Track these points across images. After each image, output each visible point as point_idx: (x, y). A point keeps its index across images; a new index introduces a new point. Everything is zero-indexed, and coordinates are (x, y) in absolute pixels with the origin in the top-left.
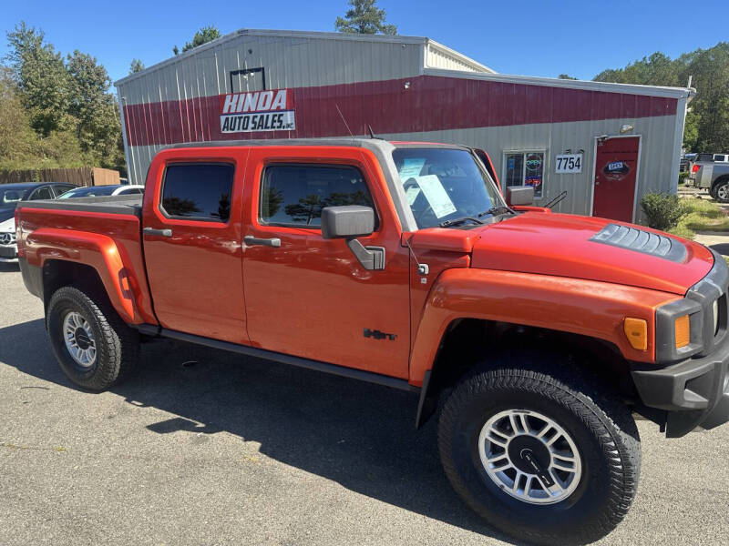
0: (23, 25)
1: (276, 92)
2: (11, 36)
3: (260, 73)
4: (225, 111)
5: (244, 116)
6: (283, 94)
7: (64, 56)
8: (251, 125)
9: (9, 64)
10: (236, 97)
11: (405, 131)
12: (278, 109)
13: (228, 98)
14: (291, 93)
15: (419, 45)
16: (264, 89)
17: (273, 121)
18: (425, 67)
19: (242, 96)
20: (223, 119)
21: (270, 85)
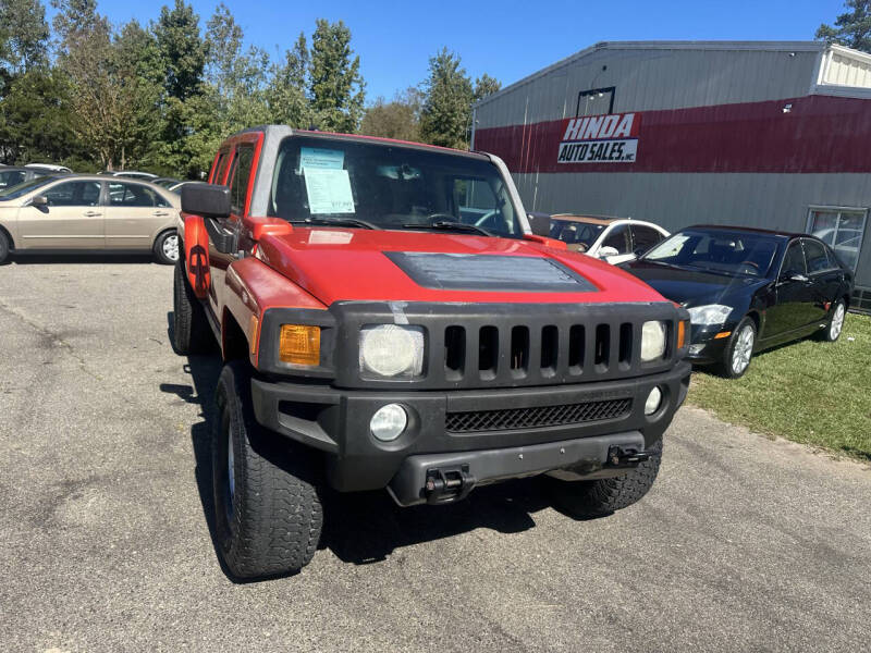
0: (445, 50)
1: (622, 116)
2: (432, 60)
3: (609, 94)
4: (566, 138)
5: (582, 144)
6: (629, 119)
7: (473, 81)
8: (589, 155)
9: (424, 89)
10: (579, 121)
11: (772, 171)
12: (621, 137)
13: (572, 122)
14: (638, 117)
15: (817, 52)
16: (610, 113)
17: (613, 151)
18: (819, 83)
19: (586, 120)
20: (562, 146)
21: (618, 108)
